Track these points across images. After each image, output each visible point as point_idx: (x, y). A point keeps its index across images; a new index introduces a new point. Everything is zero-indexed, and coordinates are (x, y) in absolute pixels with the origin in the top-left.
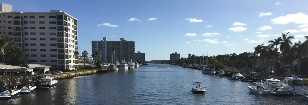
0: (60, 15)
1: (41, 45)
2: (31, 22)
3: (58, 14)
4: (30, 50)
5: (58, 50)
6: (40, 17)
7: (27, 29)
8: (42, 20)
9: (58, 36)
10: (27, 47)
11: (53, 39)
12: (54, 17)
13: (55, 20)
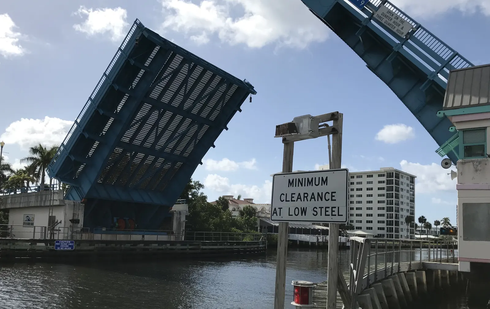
0: (390, 173)
1: (368, 209)
2: (358, 183)
3: (387, 172)
4: (355, 215)
5: (386, 215)
6: (368, 176)
7: (353, 190)
8: (370, 179)
9: (387, 197)
10: (352, 212)
11: (381, 201)
12: (383, 175)
13: (384, 179)
